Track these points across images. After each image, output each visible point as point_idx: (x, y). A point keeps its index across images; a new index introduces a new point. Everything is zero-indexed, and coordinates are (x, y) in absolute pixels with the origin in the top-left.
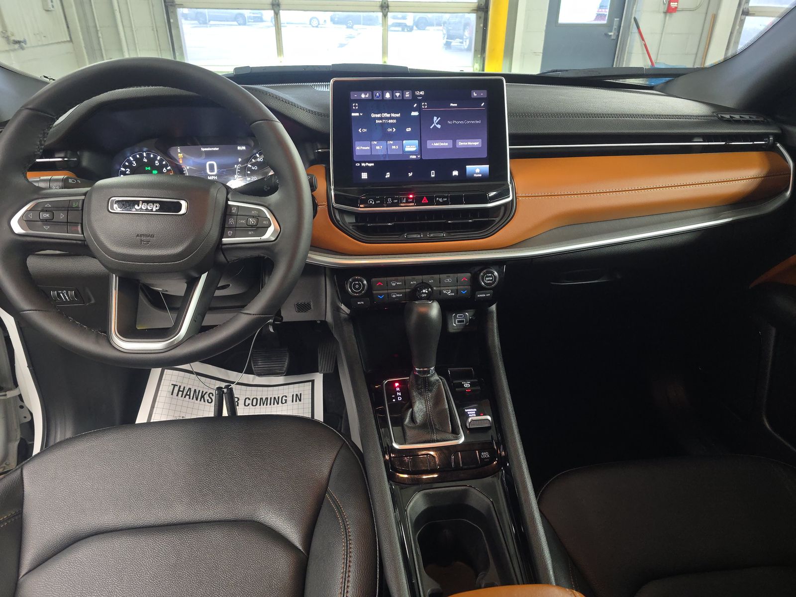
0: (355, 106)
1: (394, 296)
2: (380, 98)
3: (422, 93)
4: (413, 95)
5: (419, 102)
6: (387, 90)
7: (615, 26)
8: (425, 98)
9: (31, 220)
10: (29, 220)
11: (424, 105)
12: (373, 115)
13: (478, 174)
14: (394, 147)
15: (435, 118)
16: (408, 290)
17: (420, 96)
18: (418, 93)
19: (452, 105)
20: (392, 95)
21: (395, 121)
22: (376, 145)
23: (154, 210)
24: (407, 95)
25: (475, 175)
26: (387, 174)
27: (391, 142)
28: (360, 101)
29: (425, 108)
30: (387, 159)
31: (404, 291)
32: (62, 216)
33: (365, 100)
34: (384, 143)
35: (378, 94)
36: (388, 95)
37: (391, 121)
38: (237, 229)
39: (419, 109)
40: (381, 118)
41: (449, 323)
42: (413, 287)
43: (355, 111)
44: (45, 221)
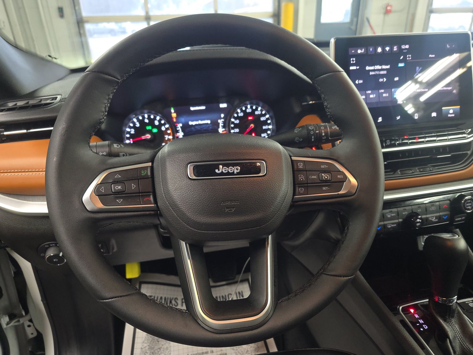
0: (353, 60)
1: (389, 227)
2: (373, 53)
3: (407, 47)
4: (399, 48)
5: (405, 55)
6: (379, 45)
7: (355, 23)
8: (409, 51)
9: (102, 194)
10: (101, 194)
11: (409, 57)
12: (368, 68)
13: (451, 114)
14: (384, 95)
15: (417, 68)
16: (401, 220)
17: (406, 49)
18: (403, 47)
19: (430, 56)
20: (383, 49)
21: (385, 72)
22: (370, 94)
23: (235, 172)
24: (395, 48)
25: (449, 116)
26: (379, 118)
27: (382, 91)
28: (357, 56)
29: (409, 60)
30: (379, 106)
31: (396, 221)
32: (134, 186)
33: (361, 54)
34: (377, 91)
35: (371, 49)
36: (379, 50)
37: (382, 72)
38: (308, 185)
39: (404, 61)
40: (374, 70)
41: (419, 242)
42: (405, 217)
43: (353, 65)
44: (118, 193)
